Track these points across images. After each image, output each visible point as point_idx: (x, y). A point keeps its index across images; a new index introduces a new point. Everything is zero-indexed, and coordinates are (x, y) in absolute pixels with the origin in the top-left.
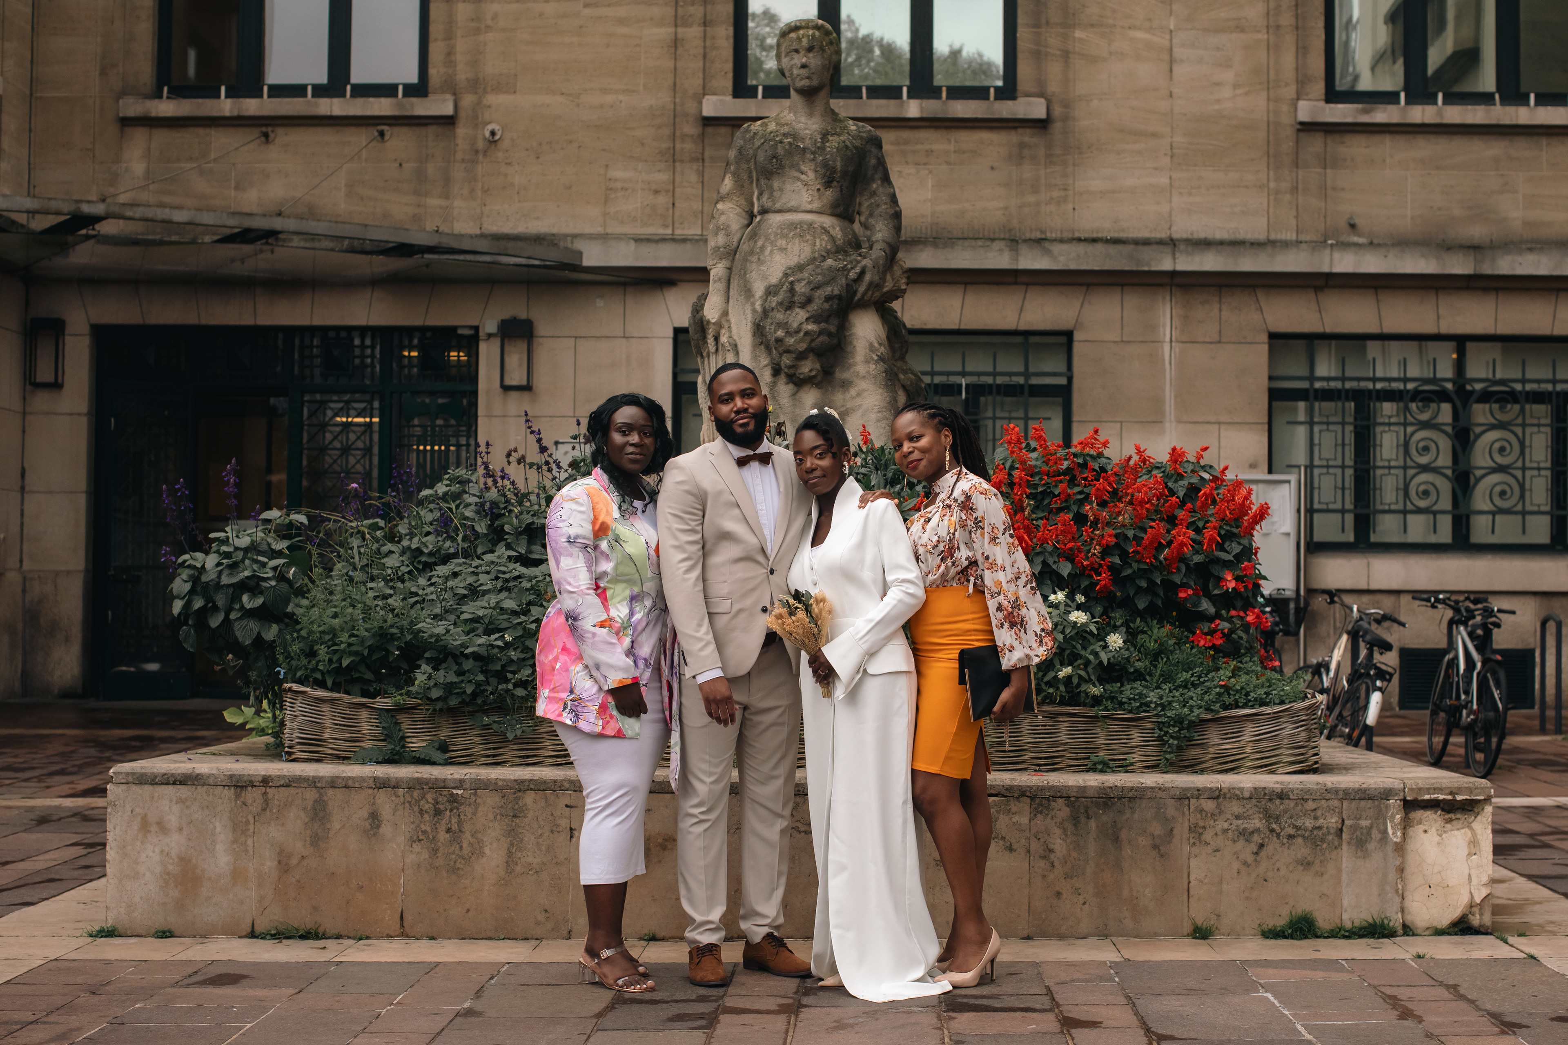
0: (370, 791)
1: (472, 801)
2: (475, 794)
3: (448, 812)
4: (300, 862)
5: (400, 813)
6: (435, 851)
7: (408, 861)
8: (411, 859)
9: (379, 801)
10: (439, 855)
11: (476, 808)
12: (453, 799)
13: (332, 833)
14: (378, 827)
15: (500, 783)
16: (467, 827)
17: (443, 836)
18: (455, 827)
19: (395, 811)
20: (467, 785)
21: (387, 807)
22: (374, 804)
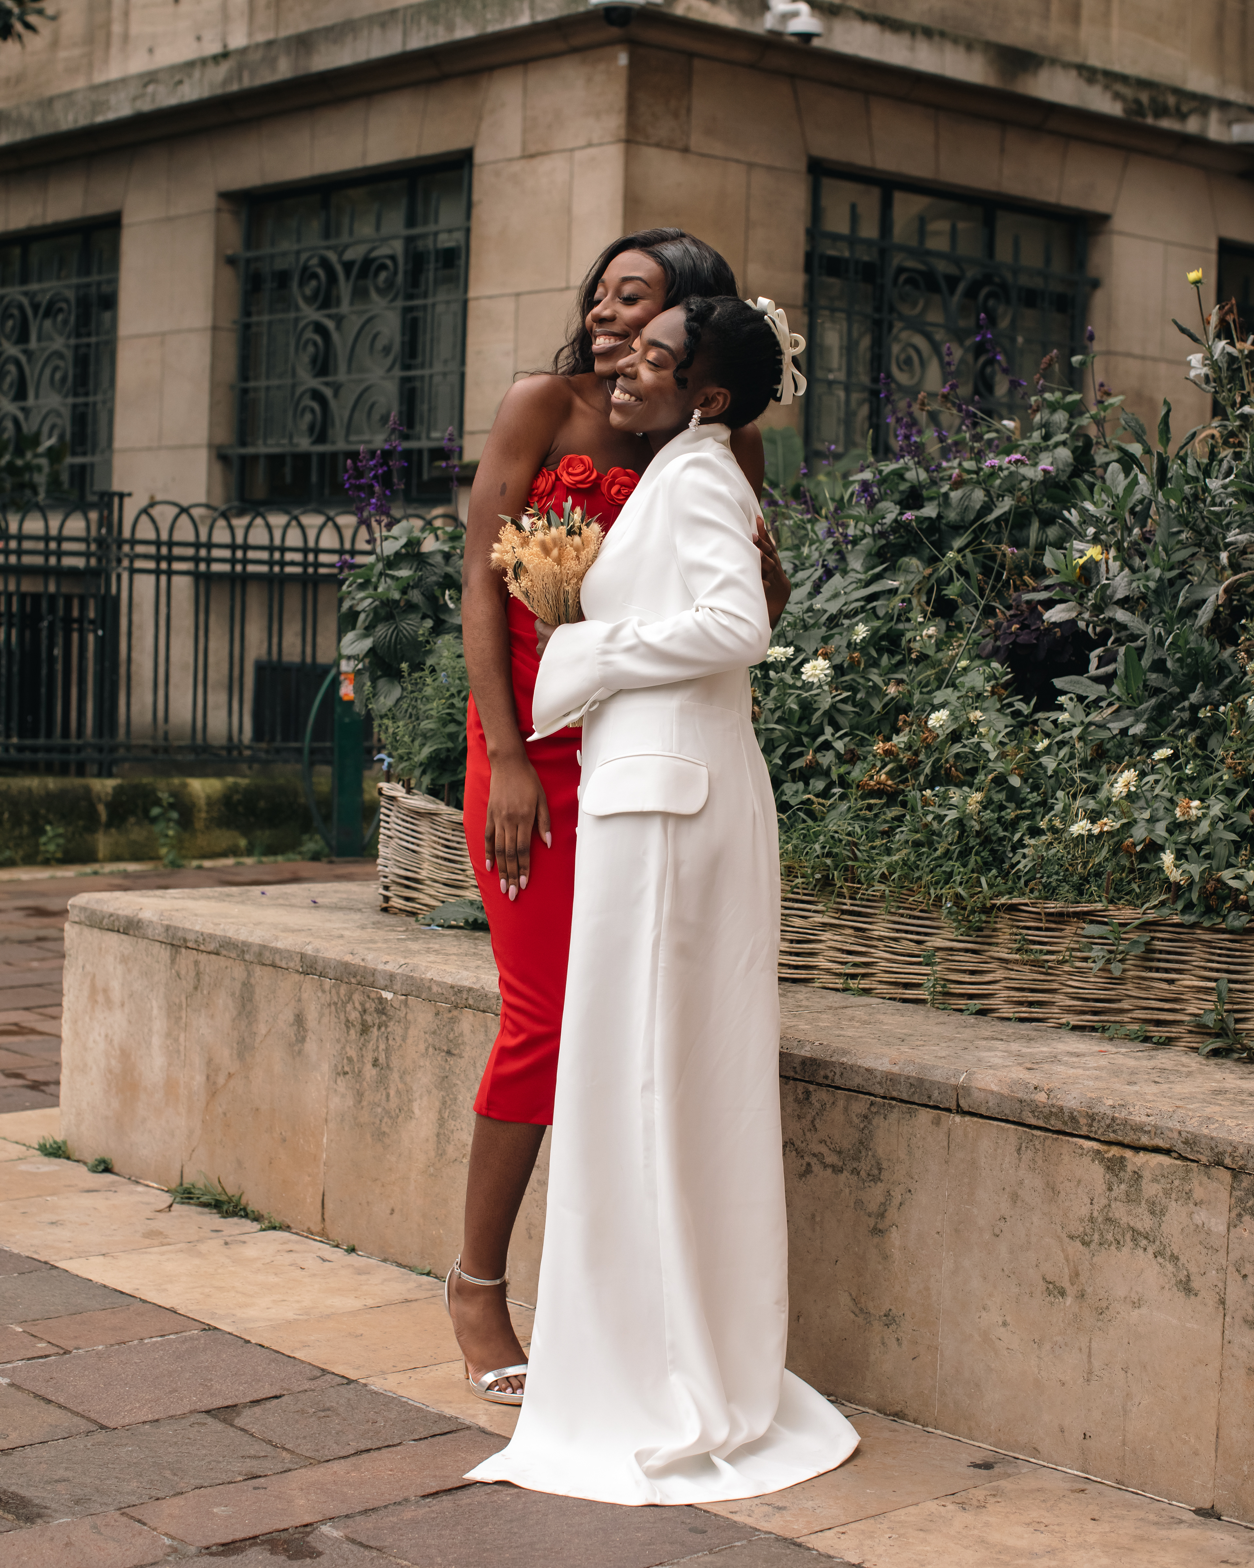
0: (297, 977)
1: (403, 1015)
2: (406, 1003)
3: (375, 1030)
4: (227, 1081)
5: (325, 1020)
6: (360, 1095)
7: (332, 1106)
8: (335, 1102)
9: (305, 996)
10: (365, 1103)
11: (407, 1028)
12: (382, 1008)
13: (258, 1040)
14: (303, 1040)
15: (435, 989)
16: (395, 1062)
17: (370, 1072)
18: (382, 1059)
19: (321, 1015)
20: (397, 986)
21: (313, 1008)
22: (299, 1000)
